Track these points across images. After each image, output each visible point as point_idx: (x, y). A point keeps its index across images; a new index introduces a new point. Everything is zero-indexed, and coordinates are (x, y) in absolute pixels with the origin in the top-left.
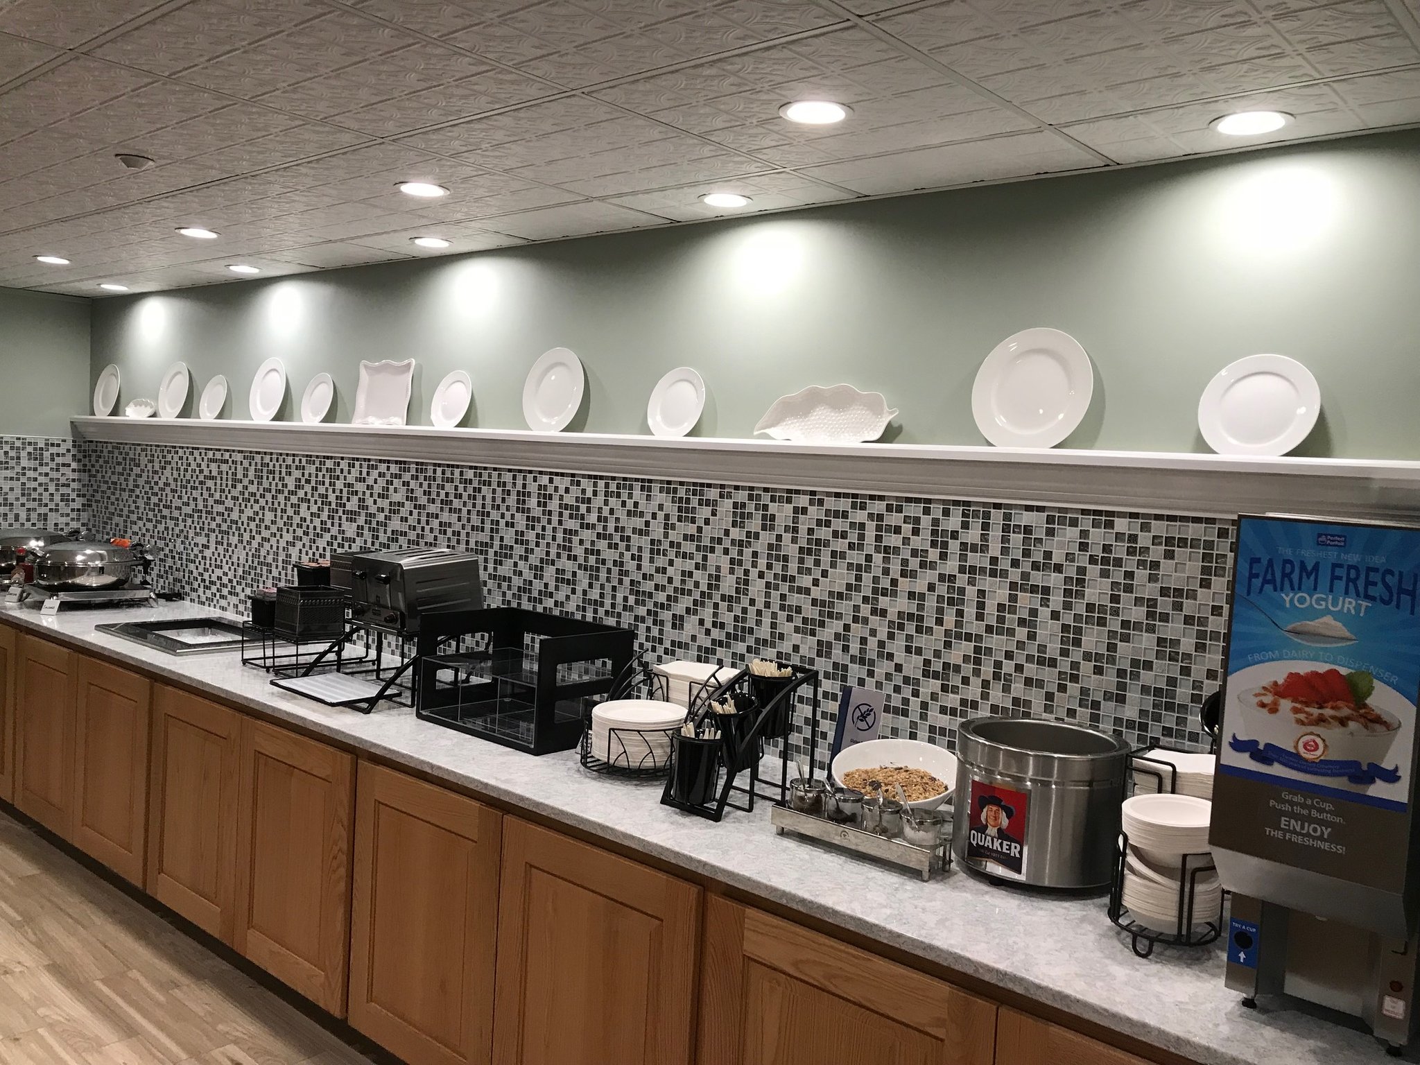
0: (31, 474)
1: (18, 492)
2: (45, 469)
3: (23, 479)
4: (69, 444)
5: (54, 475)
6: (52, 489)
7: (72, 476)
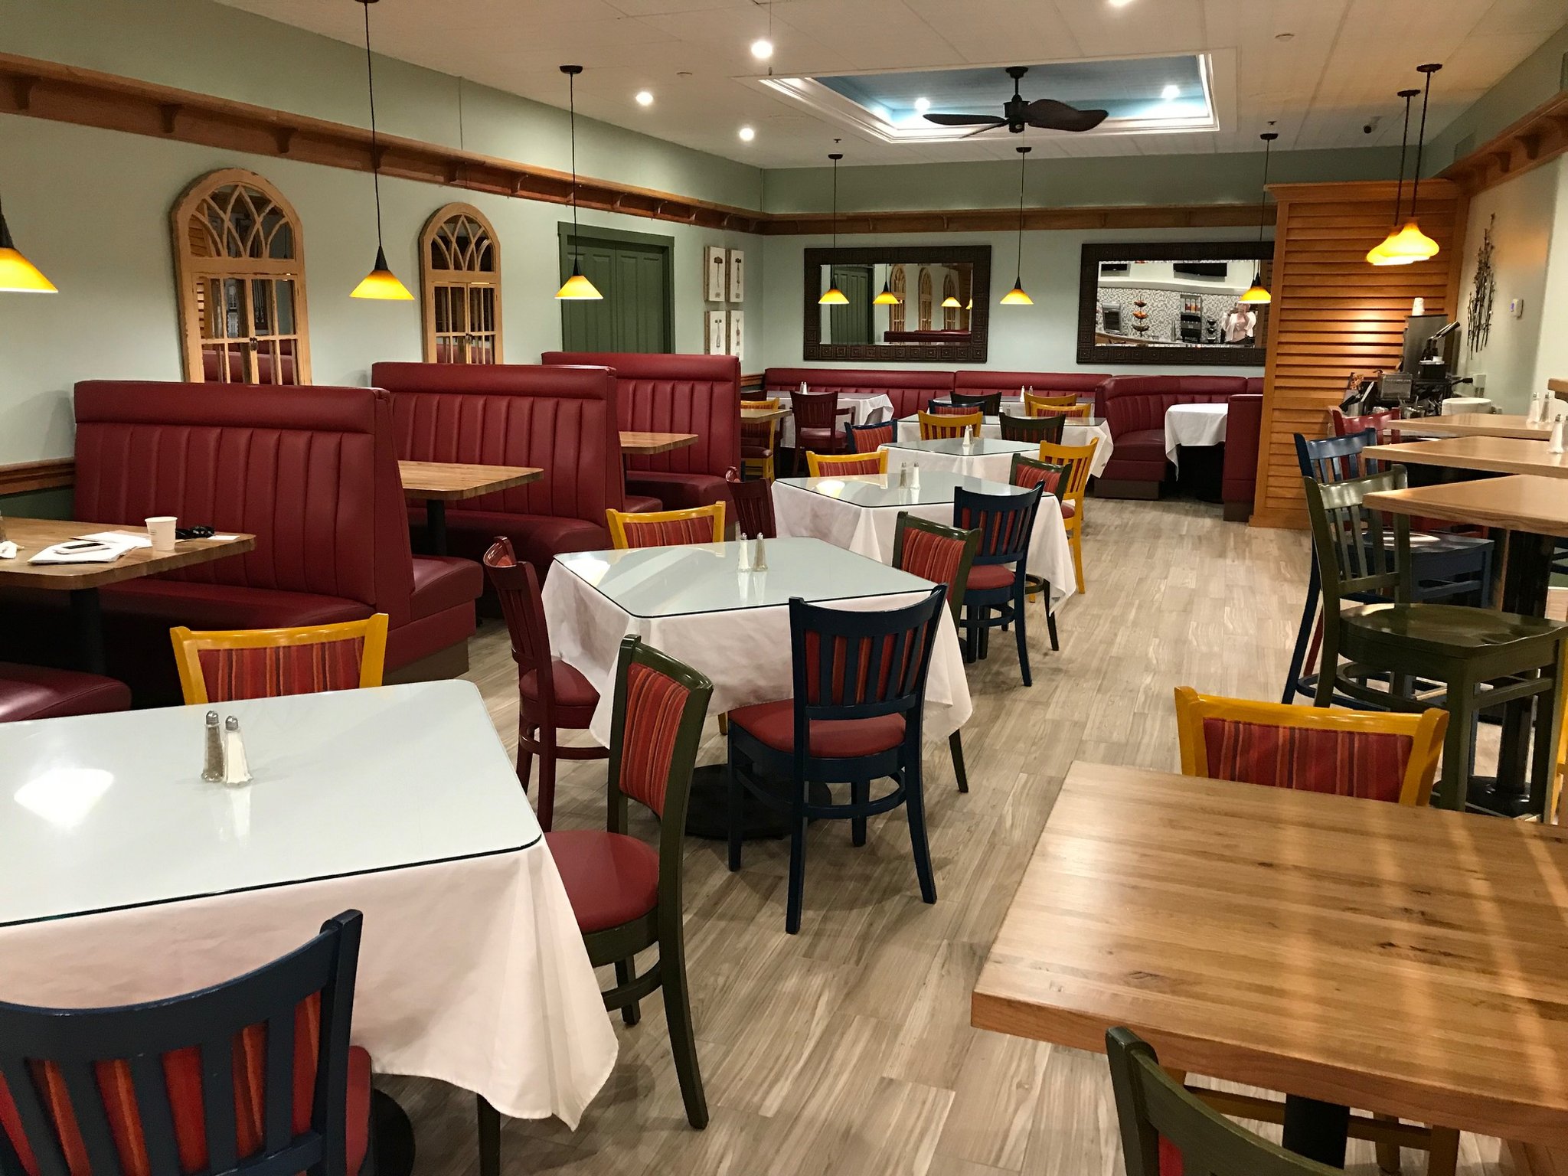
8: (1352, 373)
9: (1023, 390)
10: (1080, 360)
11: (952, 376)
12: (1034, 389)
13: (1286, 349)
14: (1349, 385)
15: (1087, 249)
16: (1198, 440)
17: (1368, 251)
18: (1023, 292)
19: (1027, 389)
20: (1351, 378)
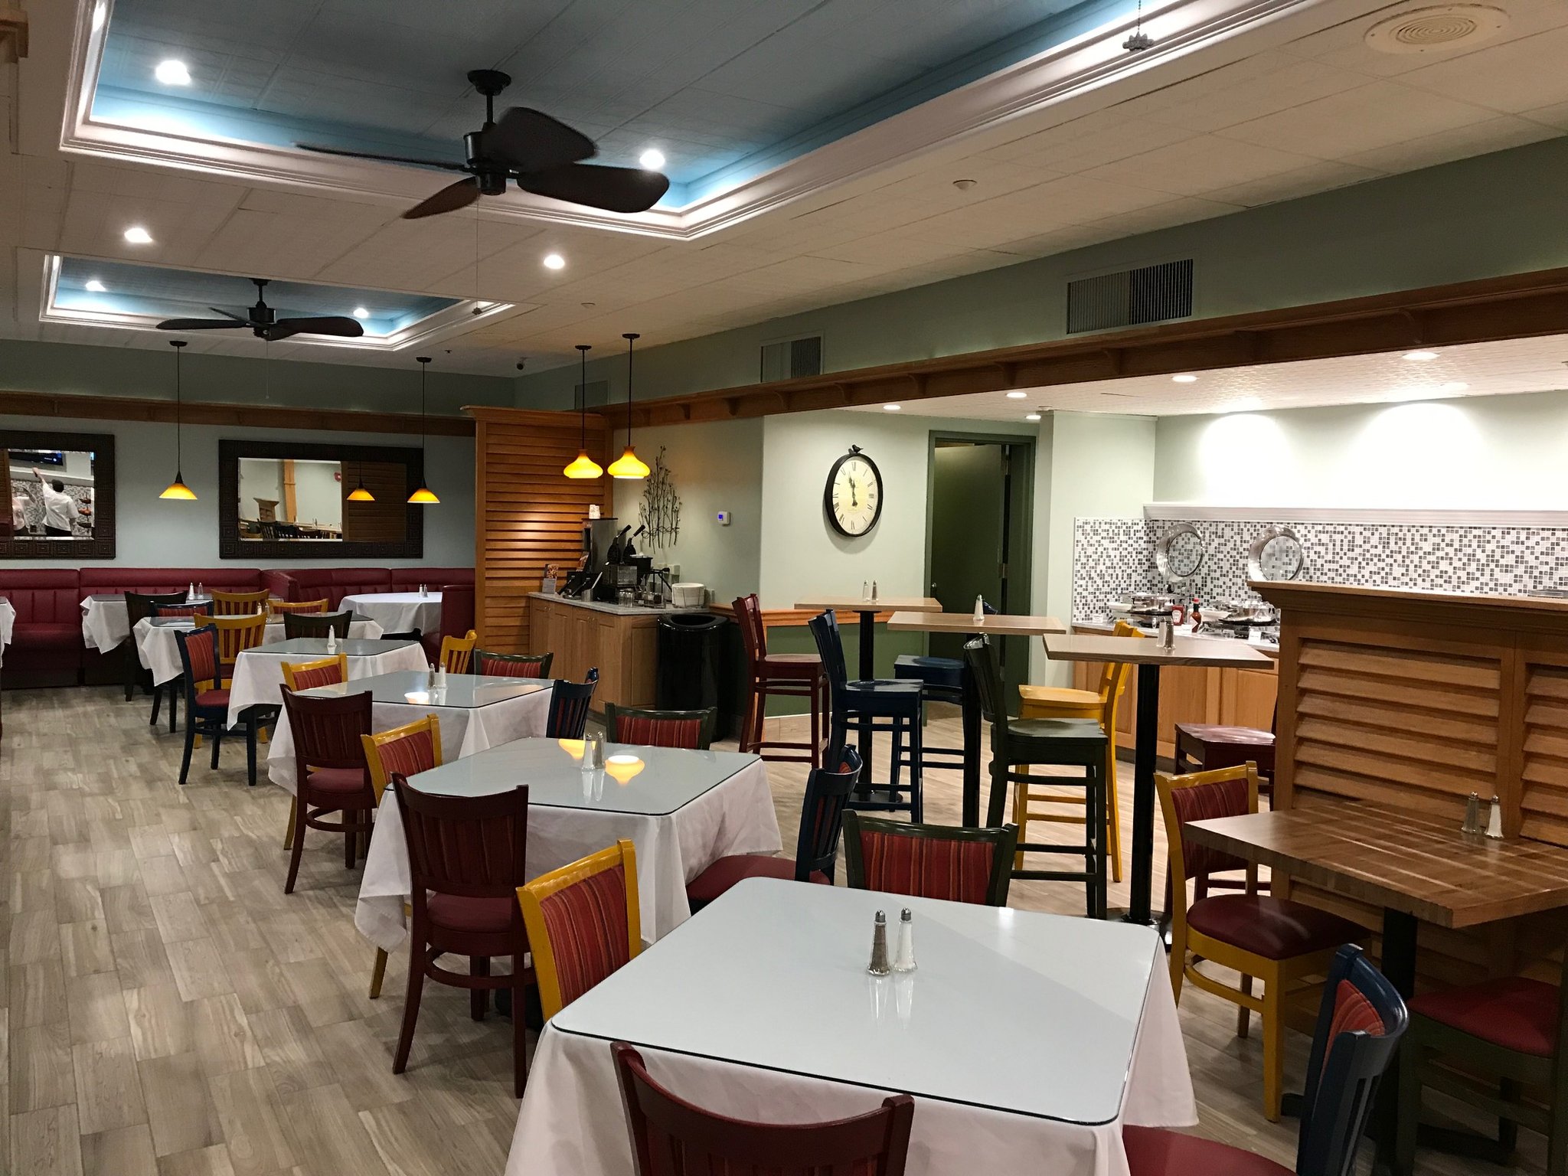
0: (1125, 545)
1: (1118, 558)
2: (1130, 542)
3: (1121, 549)
4: (1142, 524)
5: (1136, 545)
6: (1134, 555)
7: (1144, 546)
8: (547, 565)
9: (192, 587)
10: (224, 555)
11: (75, 575)
12: (203, 585)
13: (493, 545)
14: (545, 574)
15: (223, 443)
16: (395, 628)
17: (565, 467)
18: (184, 486)
19: (196, 586)
20: (545, 569)
